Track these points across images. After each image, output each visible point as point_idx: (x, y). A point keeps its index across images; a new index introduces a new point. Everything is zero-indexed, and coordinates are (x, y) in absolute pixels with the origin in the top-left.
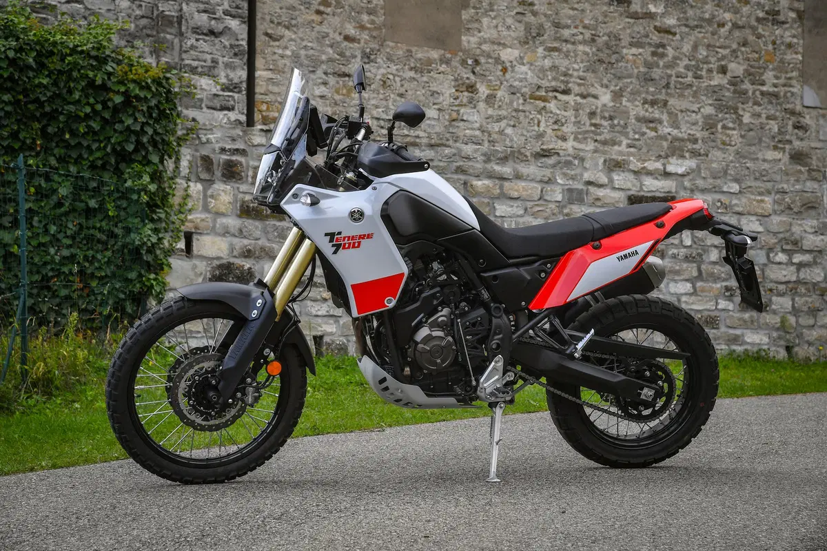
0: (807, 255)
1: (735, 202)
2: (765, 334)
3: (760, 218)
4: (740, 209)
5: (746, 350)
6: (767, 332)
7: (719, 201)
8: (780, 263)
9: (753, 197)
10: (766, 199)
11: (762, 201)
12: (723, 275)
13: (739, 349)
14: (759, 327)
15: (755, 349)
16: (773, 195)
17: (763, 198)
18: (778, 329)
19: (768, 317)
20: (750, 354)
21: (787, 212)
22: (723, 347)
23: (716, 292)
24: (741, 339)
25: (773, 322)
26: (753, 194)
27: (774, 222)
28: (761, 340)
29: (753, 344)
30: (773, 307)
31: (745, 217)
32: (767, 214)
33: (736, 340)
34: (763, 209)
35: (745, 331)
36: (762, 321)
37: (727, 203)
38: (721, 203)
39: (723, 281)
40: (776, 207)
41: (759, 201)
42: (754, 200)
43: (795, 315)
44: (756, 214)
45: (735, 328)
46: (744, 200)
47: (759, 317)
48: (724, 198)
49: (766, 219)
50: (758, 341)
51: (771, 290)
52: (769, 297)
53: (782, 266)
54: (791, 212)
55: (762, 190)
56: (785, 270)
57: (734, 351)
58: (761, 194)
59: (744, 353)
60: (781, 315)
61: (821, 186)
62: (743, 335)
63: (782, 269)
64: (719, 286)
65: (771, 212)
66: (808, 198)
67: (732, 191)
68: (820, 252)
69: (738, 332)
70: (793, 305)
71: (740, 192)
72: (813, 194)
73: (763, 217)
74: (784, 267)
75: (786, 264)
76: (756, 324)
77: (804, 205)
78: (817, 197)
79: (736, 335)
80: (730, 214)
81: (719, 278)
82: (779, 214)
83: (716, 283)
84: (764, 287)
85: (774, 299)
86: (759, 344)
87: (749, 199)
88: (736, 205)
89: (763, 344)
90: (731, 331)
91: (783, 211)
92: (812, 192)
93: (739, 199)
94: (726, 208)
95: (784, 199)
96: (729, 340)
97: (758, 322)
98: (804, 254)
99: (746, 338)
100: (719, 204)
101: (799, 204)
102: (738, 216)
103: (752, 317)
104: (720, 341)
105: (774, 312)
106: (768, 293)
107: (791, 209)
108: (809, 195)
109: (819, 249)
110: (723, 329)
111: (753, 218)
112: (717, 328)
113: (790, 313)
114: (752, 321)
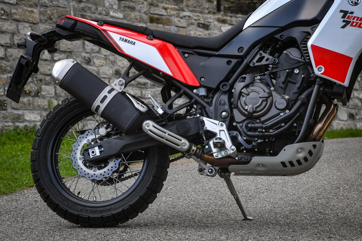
0: (63, 55)
1: (14, 11)
2: (38, 113)
3: (31, 25)
4: (17, 17)
5: (26, 126)
6: (39, 112)
7: (2, 9)
8: (46, 60)
9: (26, 8)
10: (35, 10)
11: (32, 12)
12: (8, 68)
13: (21, 125)
14: (34, 109)
15: (32, 125)
16: (39, 7)
17: (32, 9)
18: (46, 110)
19: (39, 100)
20: (29, 129)
21: (49, 21)
22: (10, 124)
23: (4, 82)
24: (22, 118)
25: (43, 104)
26: (26, 6)
27: (41, 28)
28: (35, 118)
29: (30, 121)
30: (43, 93)
31: (21, 23)
32: (36, 22)
33: (18, 118)
34: (33, 17)
35: (25, 111)
36: (36, 104)
37: (9, 12)
38: (4, 11)
39: (8, 73)
40: (42, 17)
41: (29, 12)
42: (27, 11)
43: (56, 99)
44: (28, 22)
45: (18, 109)
46: (20, 10)
47: (34, 101)
48: (6, 7)
49: (35, 26)
50: (33, 119)
51: (41, 80)
52: (39, 85)
53: (47, 62)
54: (51, 22)
55: (32, 3)
56: (49, 65)
57: (18, 127)
58: (31, 6)
59: (24, 128)
60: (48, 99)
61: (68, 3)
62: (23, 115)
63: (47, 65)
64: (5, 76)
65: (38, 21)
66: (61, 11)
67: (11, 2)
68: (70, 52)
69: (20, 112)
70: (55, 91)
71: (17, 3)
72: (65, 9)
73: (34, 24)
74: (49, 63)
75: (50, 61)
76: (32, 106)
77: (59, 17)
78: (67, 11)
79: (19, 115)
80: (11, 21)
81: (5, 71)
82: (44, 23)
83: (3, 74)
84: (36, 78)
85: (43, 87)
86: (34, 121)
87: (24, 10)
88: (15, 13)
89: (37, 121)
90: (15, 112)
91: (46, 21)
92: (64, 8)
93: (17, 9)
94: (8, 16)
95: (47, 11)
96: (14, 119)
97: (33, 105)
98: (61, 54)
99: (25, 117)
100: (3, 12)
101: (56, 16)
102: (16, 23)
103: (29, 100)
104: (8, 120)
105: (44, 97)
106: (39, 82)
107: (51, 19)
108: (62, 9)
109: (70, 50)
110: (10, 110)
111: (27, 25)
112: (6, 110)
113: (53, 97)
114: (29, 104)
